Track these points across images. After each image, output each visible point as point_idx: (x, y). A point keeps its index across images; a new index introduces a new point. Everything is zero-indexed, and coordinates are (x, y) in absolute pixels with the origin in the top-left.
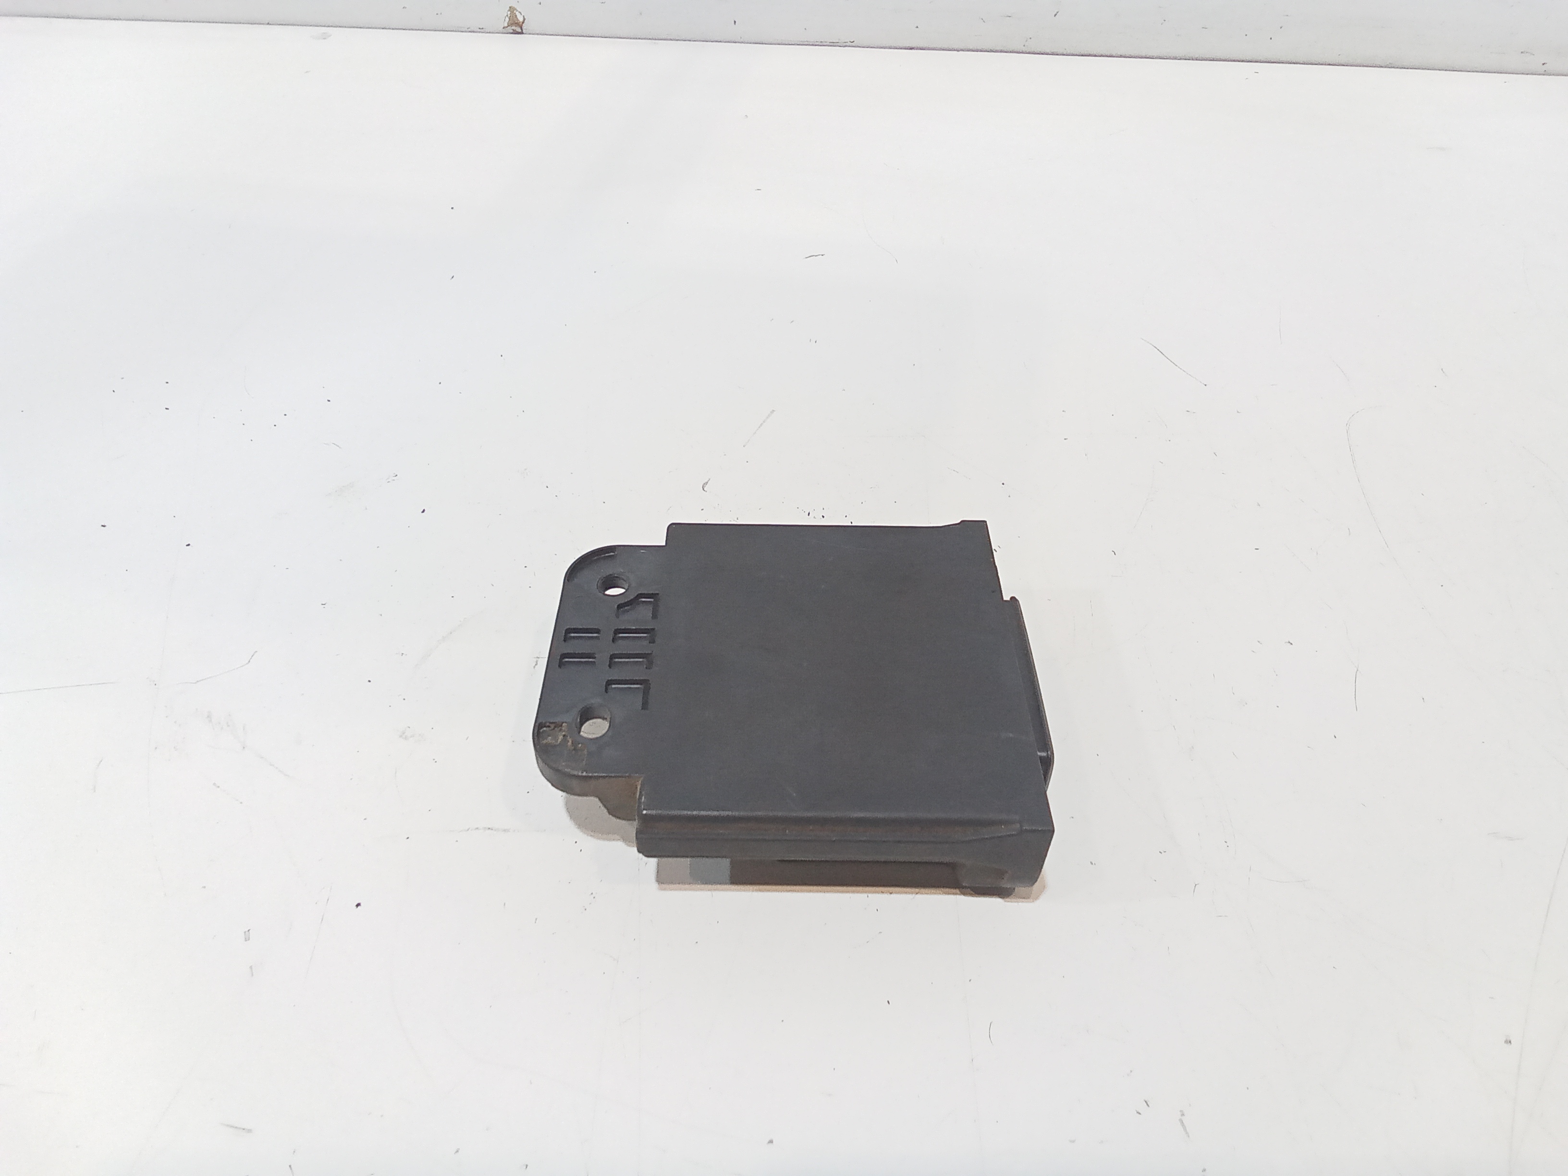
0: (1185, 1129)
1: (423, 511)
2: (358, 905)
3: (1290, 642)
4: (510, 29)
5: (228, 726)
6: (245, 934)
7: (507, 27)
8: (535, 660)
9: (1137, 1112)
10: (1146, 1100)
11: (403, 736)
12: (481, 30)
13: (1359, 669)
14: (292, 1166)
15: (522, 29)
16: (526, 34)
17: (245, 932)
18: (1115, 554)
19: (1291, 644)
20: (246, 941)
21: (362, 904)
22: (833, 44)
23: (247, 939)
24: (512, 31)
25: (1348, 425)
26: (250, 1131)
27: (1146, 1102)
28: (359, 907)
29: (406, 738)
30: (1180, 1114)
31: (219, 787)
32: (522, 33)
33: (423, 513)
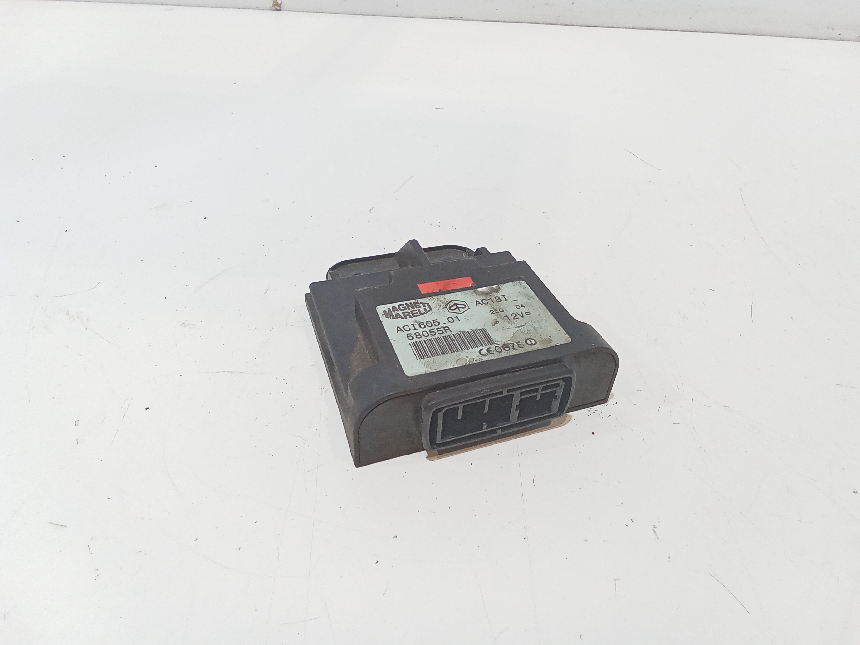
0: (656, 535)
1: (206, 218)
2: (147, 409)
3: (712, 289)
4: (274, 8)
5: (79, 318)
6: (76, 423)
7: (272, 7)
8: (266, 290)
9: (626, 526)
10: (631, 518)
11: (183, 325)
12: (258, 8)
13: (753, 303)
14: (90, 546)
15: (280, 8)
16: (282, 11)
17: (76, 422)
18: (609, 246)
19: (713, 290)
20: (76, 426)
21: (149, 408)
22: (451, 18)
23: (76, 425)
24: (274, 9)
25: (741, 189)
26: (65, 526)
27: (632, 520)
28: (148, 410)
29: (185, 326)
30: (653, 527)
31: (69, 348)
32: (280, 10)
33: (205, 219)
